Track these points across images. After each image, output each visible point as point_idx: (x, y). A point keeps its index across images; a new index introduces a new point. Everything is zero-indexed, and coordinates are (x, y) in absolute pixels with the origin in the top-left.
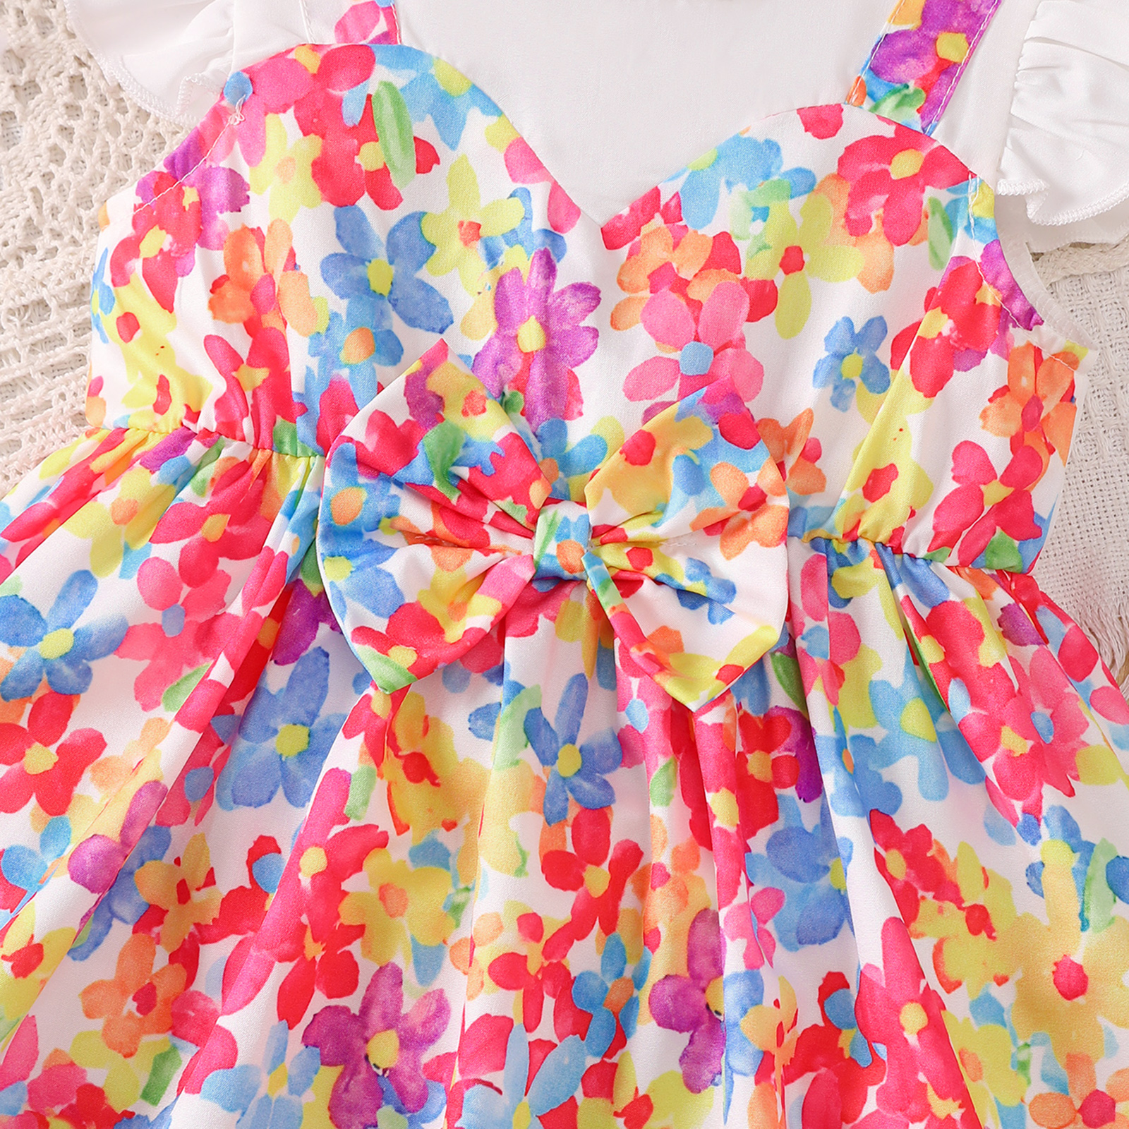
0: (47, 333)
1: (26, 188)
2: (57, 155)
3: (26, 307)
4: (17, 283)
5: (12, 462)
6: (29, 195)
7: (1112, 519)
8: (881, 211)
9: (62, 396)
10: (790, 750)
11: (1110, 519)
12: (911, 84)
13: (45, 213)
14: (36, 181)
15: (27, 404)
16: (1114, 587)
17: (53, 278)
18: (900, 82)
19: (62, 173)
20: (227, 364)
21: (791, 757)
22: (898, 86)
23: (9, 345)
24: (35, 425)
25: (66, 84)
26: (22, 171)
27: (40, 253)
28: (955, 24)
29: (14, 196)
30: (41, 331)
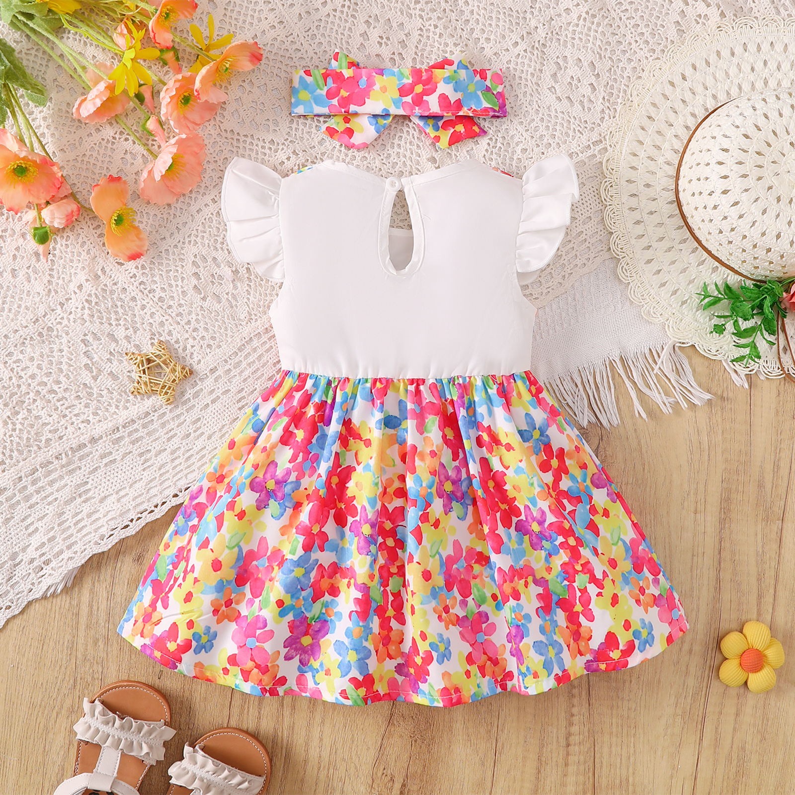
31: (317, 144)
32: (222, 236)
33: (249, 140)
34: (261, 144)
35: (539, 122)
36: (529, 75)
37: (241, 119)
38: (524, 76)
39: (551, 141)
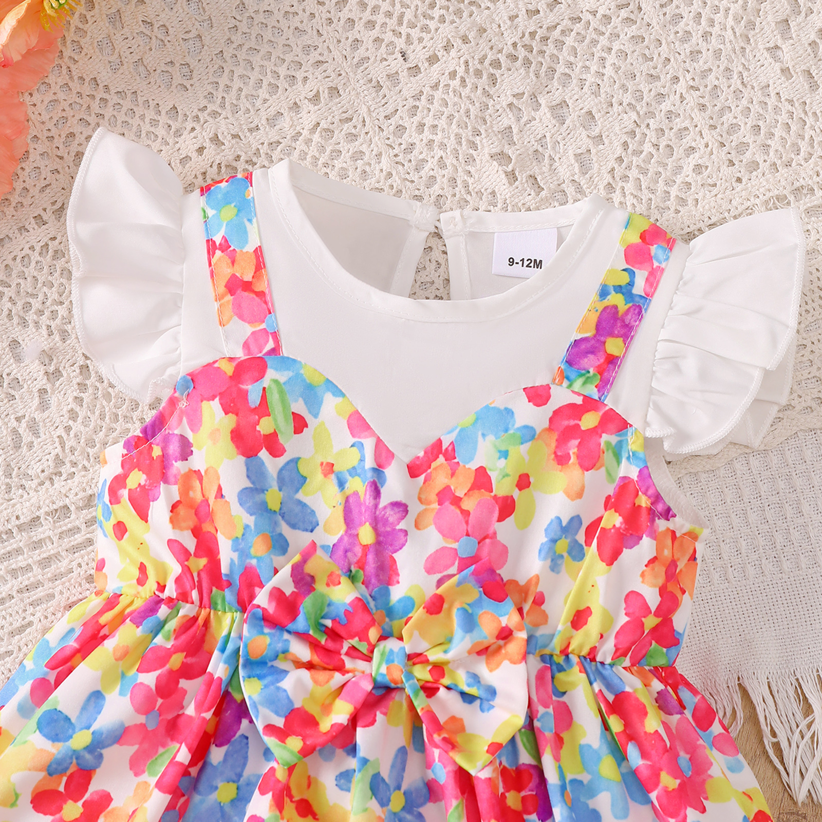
0: (69, 526)
1: (55, 436)
2: (73, 415)
3: (56, 510)
4: (51, 496)
5: (49, 607)
6: (57, 440)
7: (721, 623)
8: (576, 450)
9: (80, 565)
10: (532, 791)
11: (719, 623)
12: (591, 370)
13: (67, 451)
14: (61, 431)
15: (58, 571)
16: (723, 667)
17: (72, 492)
18: (584, 369)
19: (77, 427)
20: (182, 557)
21: (532, 795)
22: (583, 372)
23: (46, 534)
24: (63, 584)
25: (78, 371)
26: (52, 425)
27: (64, 476)
28: (616, 332)
29: (48, 441)
30: (66, 525)
31: (264, 122)
33: (127, 104)
34: (150, 114)
35: (739, 116)
36: (731, 17)
39: (759, 158)
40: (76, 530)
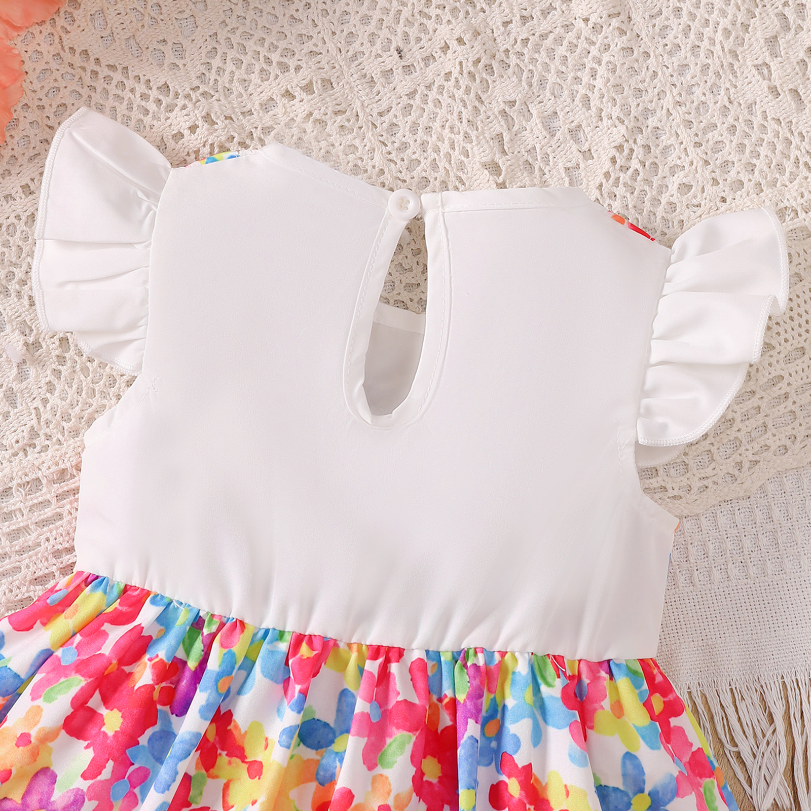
0: (40, 499)
1: (31, 407)
2: (51, 387)
3: (28, 483)
4: (24, 467)
5: (15, 581)
6: (33, 411)
7: (683, 626)
9: (48, 540)
11: (682, 627)
13: (42, 424)
14: (38, 403)
15: (26, 544)
16: (686, 672)
17: (45, 465)
19: (54, 400)
23: (17, 506)
24: (30, 557)
25: (57, 343)
26: (30, 396)
27: (38, 448)
29: (24, 412)
30: (37, 498)
31: (257, 107)
32: (24, 267)
33: (117, 77)
34: (141, 88)
35: (725, 134)
36: (720, 32)
37: (108, 32)
38: (708, 31)
39: (744, 177)
40: (46, 503)
